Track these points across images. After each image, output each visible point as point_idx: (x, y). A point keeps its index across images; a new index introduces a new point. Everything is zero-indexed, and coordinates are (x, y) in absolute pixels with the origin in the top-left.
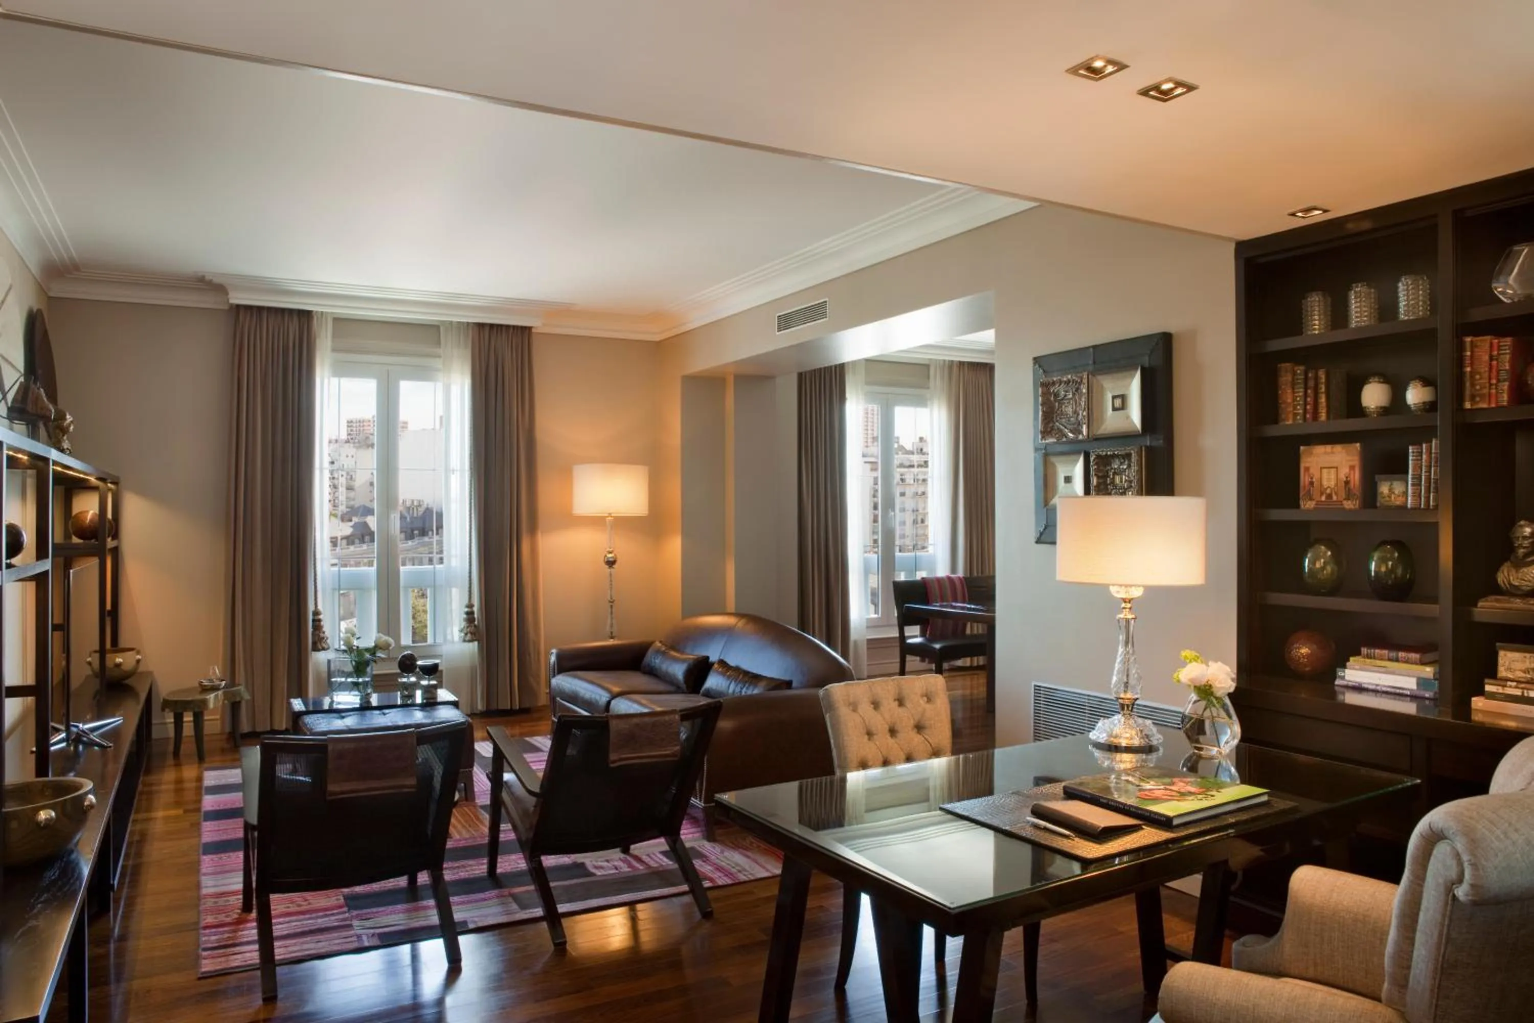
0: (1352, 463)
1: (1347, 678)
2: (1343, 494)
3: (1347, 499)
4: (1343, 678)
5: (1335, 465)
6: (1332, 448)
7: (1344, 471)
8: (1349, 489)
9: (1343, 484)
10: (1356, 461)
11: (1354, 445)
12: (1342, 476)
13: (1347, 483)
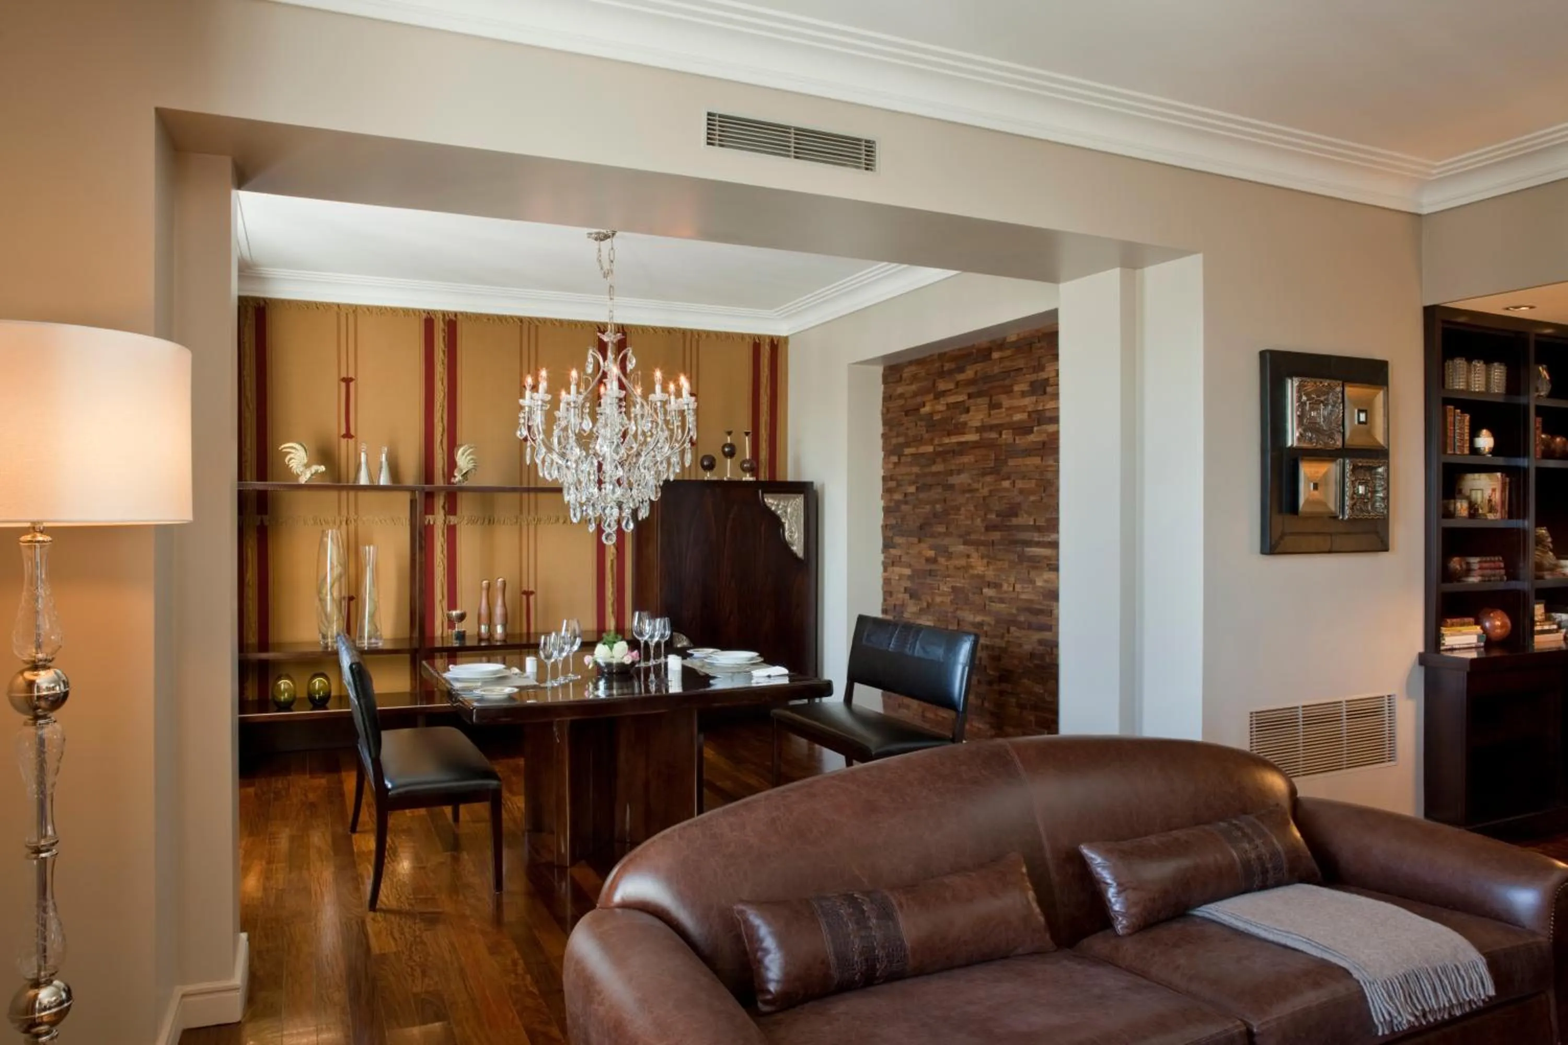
0: (1494, 487)
1: (1446, 644)
2: (1486, 509)
3: (1490, 512)
4: (1443, 644)
5: (1481, 487)
6: (1479, 476)
7: (1488, 493)
8: (1491, 506)
9: (1487, 501)
10: (1498, 486)
11: (1495, 474)
12: (1486, 497)
13: (1490, 501)
